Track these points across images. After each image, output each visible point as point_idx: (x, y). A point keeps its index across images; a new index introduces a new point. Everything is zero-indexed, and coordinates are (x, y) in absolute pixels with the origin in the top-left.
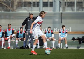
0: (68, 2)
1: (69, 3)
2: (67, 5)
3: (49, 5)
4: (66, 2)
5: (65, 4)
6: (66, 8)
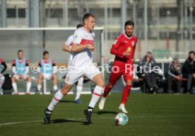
0: (52, 10)
1: (53, 12)
2: (49, 15)
3: (17, 14)
4: (47, 10)
5: (47, 13)
6: (49, 20)
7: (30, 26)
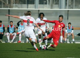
7: (60, 8)
